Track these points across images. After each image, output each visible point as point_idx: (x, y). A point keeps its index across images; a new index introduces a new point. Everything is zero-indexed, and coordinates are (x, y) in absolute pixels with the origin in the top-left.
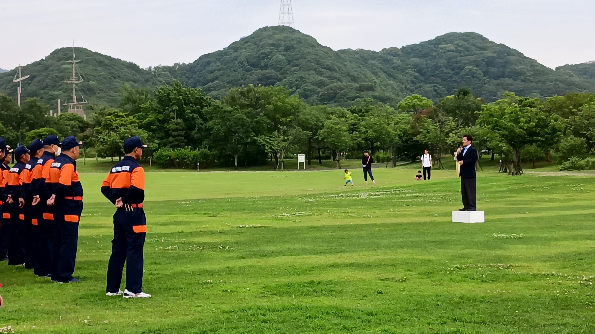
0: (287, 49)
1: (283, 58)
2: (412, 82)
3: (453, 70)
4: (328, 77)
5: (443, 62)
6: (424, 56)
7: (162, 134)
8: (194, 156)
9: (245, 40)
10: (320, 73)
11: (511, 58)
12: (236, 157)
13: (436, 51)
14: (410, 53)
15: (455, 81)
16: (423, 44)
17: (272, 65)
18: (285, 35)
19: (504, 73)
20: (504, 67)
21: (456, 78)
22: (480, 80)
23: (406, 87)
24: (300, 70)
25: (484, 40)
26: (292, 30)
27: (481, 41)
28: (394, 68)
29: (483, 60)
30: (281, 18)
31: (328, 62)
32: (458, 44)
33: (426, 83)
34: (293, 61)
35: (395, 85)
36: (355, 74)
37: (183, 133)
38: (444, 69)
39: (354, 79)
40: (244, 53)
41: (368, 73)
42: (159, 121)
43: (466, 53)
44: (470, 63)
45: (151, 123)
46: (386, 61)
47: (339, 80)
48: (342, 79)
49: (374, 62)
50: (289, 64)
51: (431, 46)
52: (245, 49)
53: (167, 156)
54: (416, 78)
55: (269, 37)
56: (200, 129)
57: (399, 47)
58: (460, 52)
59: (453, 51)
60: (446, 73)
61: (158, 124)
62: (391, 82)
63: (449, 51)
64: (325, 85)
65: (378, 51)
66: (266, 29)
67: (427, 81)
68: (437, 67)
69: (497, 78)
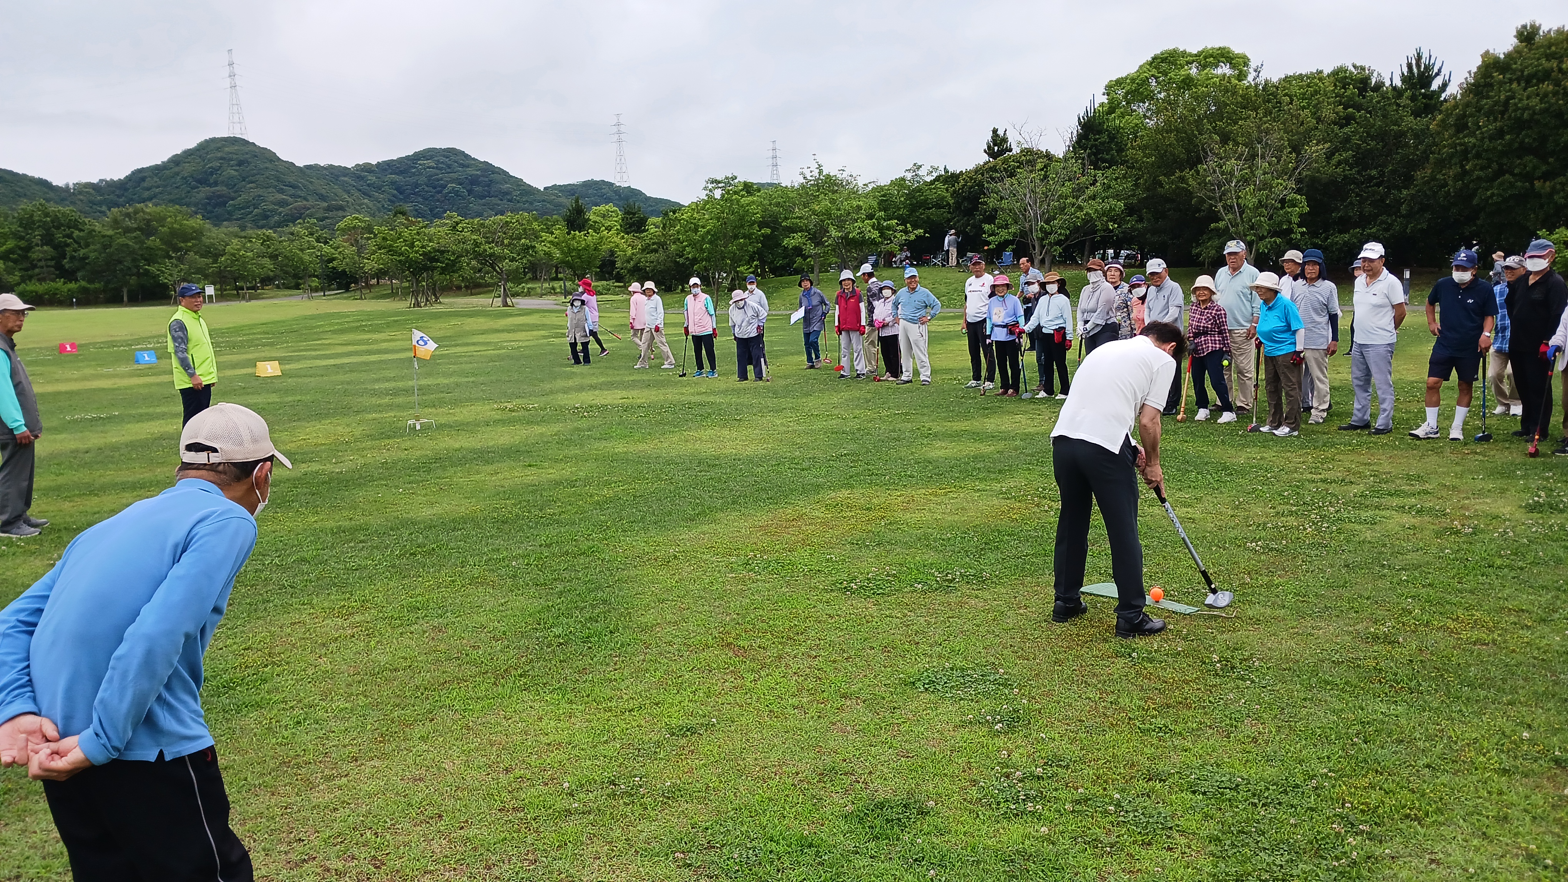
0: (240, 163)
1: (236, 173)
2: (390, 200)
3: (434, 188)
4: (290, 196)
5: (423, 179)
6: (401, 173)
7: (26, 265)
8: (69, 290)
9: (188, 153)
10: (281, 191)
11: (495, 177)
12: (125, 290)
13: (415, 168)
14: (386, 170)
15: (438, 200)
16: (400, 160)
17: (223, 182)
18: (236, 148)
19: (489, 192)
20: (489, 186)
21: (439, 196)
22: (464, 199)
23: (383, 206)
24: (257, 188)
25: (467, 156)
26: (247, 142)
27: (463, 158)
28: (369, 185)
29: (466, 178)
30: (231, 128)
31: (291, 179)
32: (438, 161)
33: (406, 202)
34: (248, 177)
35: (371, 205)
36: (323, 192)
37: (53, 263)
38: (424, 186)
39: (323, 198)
40: (188, 169)
41: (340, 191)
42: (21, 248)
43: (449, 170)
44: (452, 181)
45: (11, 251)
46: (360, 178)
47: (306, 199)
48: (309, 197)
49: (346, 179)
50: (244, 180)
51: (409, 162)
52: (189, 162)
53: (32, 292)
54: (394, 196)
55: (218, 149)
56: (72, 258)
57: (374, 163)
58: (441, 169)
59: (433, 168)
60: (427, 192)
61: (20, 252)
62: (366, 201)
63: (429, 168)
64: (288, 205)
65: (350, 167)
66: (213, 140)
67: (406, 200)
68: (417, 185)
69: (483, 197)
